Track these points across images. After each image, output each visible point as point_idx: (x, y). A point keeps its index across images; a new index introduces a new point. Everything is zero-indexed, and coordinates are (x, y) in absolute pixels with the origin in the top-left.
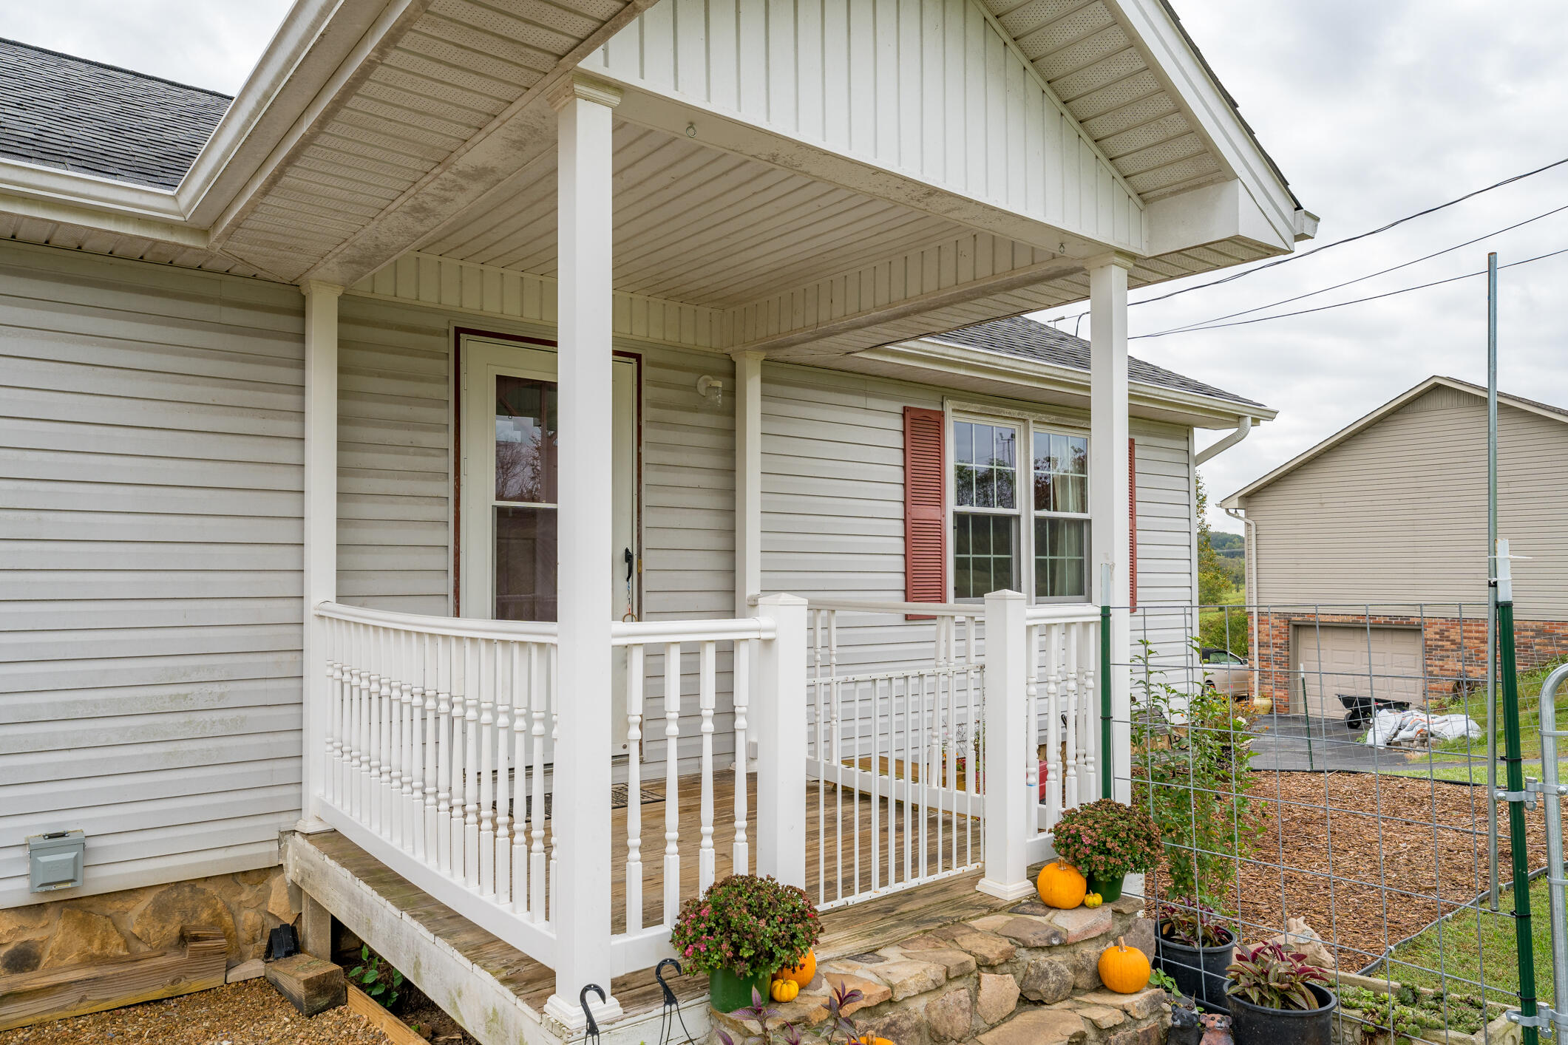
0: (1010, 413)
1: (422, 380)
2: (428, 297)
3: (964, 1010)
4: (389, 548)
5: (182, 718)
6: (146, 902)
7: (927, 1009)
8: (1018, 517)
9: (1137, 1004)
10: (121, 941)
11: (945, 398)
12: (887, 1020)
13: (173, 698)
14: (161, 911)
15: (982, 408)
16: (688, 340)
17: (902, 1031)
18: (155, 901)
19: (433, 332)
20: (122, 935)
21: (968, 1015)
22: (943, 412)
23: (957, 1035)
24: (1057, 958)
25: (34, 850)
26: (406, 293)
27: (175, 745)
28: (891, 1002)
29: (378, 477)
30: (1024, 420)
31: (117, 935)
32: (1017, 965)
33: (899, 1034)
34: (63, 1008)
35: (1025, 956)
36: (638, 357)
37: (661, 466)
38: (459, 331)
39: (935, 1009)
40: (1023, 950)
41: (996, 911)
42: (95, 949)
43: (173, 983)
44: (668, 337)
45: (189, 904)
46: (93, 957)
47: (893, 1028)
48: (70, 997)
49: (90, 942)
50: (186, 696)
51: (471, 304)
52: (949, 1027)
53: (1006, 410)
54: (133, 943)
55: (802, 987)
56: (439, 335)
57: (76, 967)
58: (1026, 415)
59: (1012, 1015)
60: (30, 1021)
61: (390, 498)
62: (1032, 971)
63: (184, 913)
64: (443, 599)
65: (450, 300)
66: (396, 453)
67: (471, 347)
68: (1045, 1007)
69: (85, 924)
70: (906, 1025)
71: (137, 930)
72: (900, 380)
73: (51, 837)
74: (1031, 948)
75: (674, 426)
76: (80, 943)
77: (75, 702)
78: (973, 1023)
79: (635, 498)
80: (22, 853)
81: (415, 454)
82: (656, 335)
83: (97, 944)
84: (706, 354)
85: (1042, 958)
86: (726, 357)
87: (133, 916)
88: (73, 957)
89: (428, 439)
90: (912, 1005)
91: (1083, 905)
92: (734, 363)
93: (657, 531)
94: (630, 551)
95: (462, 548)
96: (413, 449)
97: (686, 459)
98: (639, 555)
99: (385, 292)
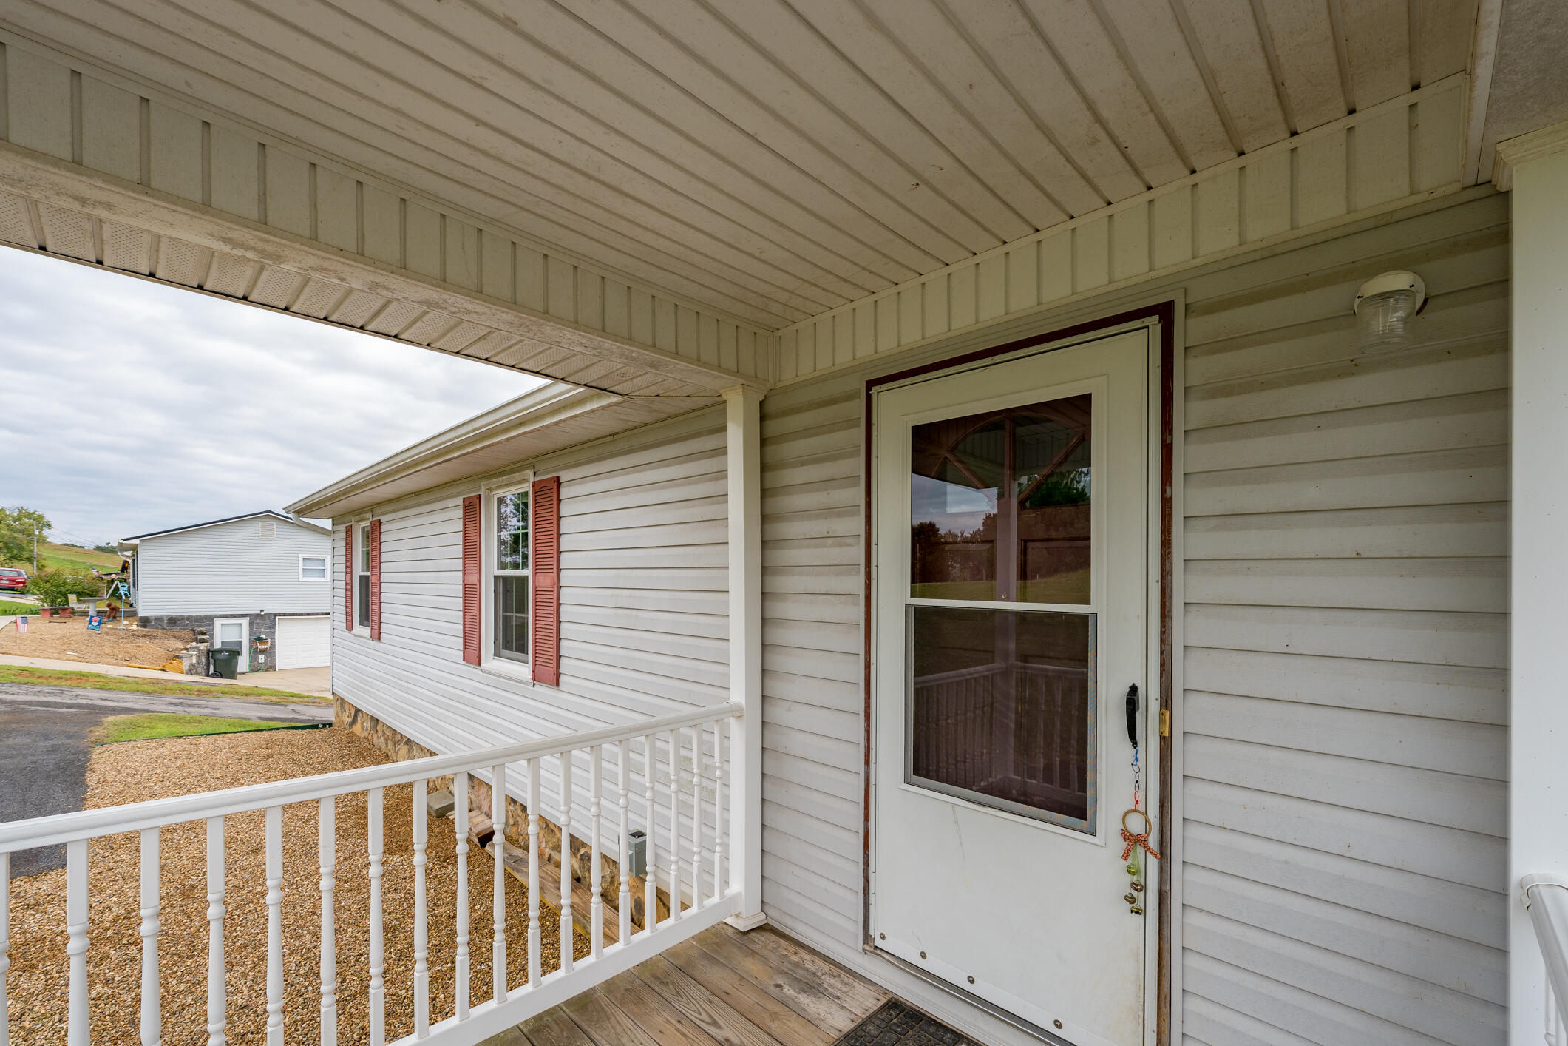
4: (810, 652)
19: (847, 397)
26: (824, 363)
29: (802, 574)
36: (1165, 309)
38: (870, 386)
44: (1255, 234)
51: (887, 344)
56: (853, 398)
61: (808, 596)
66: (815, 546)
67: (885, 399)
73: (635, 834)
79: (1155, 587)
81: (831, 545)
89: (840, 526)
93: (1214, 654)
94: (1141, 691)
95: (873, 660)
96: (830, 541)
97: (1310, 493)
98: (1166, 702)
99: (806, 371)
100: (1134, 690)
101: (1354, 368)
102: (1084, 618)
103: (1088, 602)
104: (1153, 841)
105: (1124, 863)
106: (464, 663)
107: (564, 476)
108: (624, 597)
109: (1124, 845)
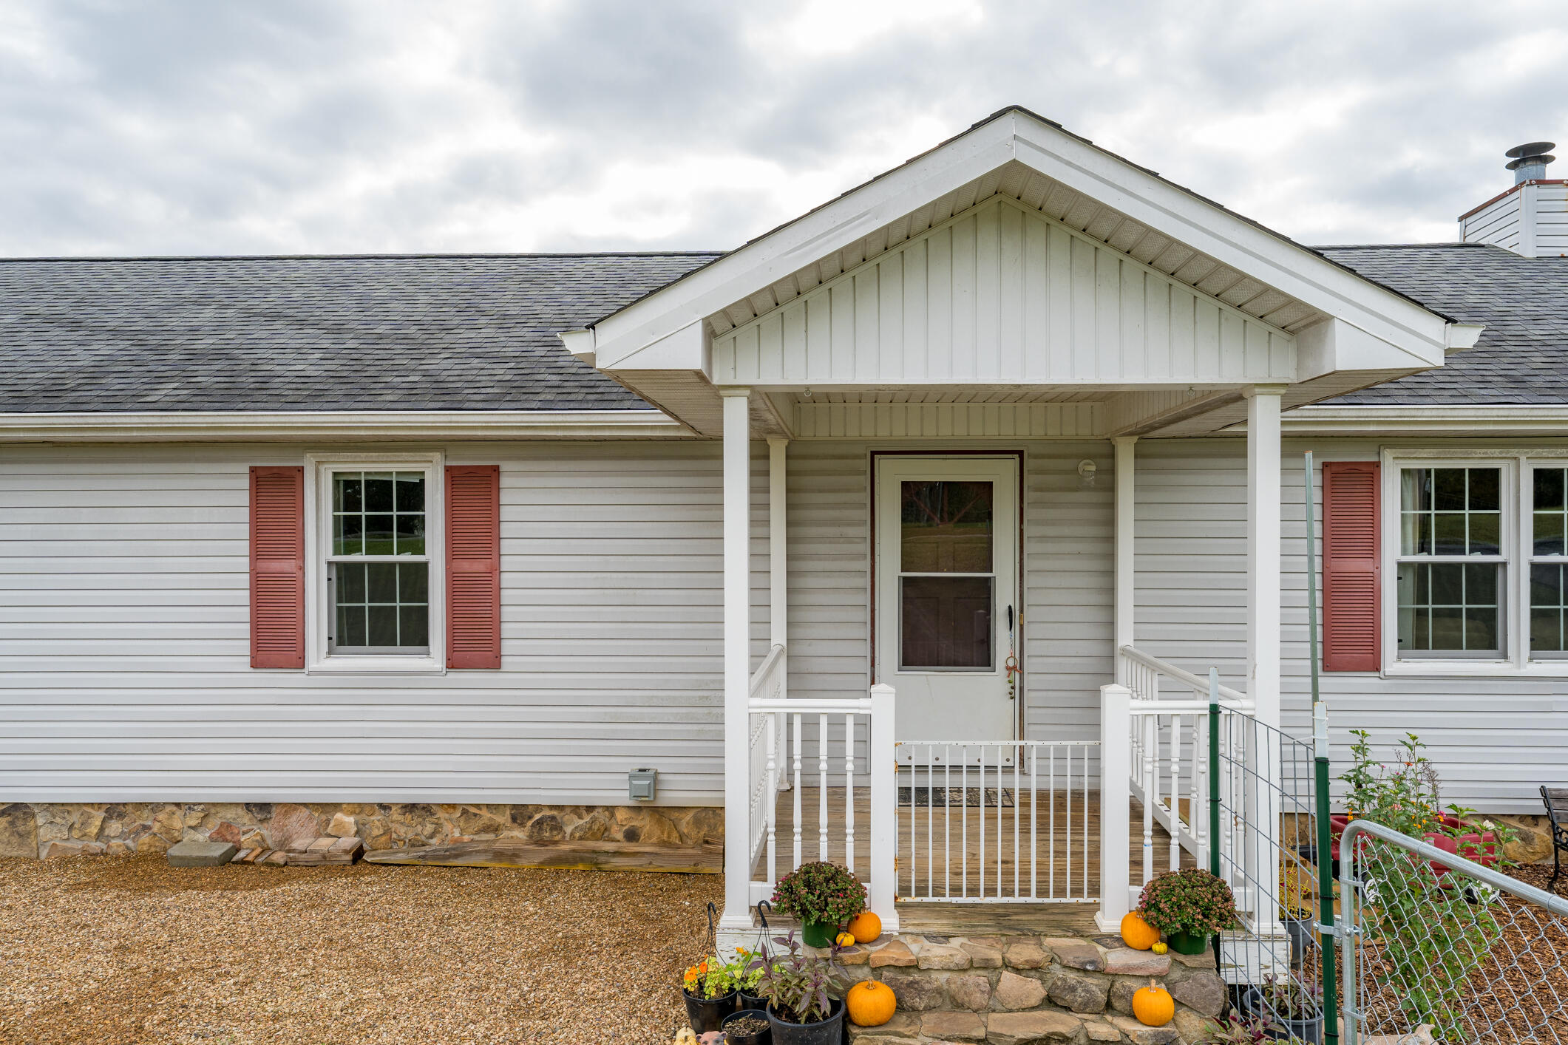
0: (1486, 453)
1: (848, 491)
2: (853, 433)
3: (983, 992)
4: (827, 608)
5: (705, 710)
6: (689, 816)
7: (948, 981)
8: (1504, 564)
9: (1139, 1033)
10: (678, 835)
11: (1382, 448)
12: (911, 979)
13: (701, 698)
14: (697, 822)
15: (1439, 453)
16: (1069, 431)
17: (924, 990)
18: (694, 816)
19: (856, 457)
20: (678, 832)
21: (986, 996)
22: (1380, 462)
23: (974, 1007)
24: (1089, 980)
25: (632, 777)
26: (837, 433)
27: (702, 726)
28: (916, 967)
29: (820, 560)
30: (1515, 458)
31: (675, 832)
32: (1048, 975)
33: (920, 991)
34: (641, 866)
35: (1058, 971)
36: (1021, 453)
37: (1043, 539)
38: (873, 453)
39: (955, 983)
40: (1058, 966)
41: (1082, 936)
42: (665, 837)
43: (695, 865)
44: (1050, 433)
45: (712, 821)
46: (664, 841)
47: (916, 986)
48: (644, 861)
49: (663, 833)
50: (707, 698)
51: (883, 433)
52: (966, 999)
53: (1478, 450)
54: (684, 838)
55: (857, 942)
56: (860, 458)
57: (653, 844)
58: (1514, 452)
59: (1033, 1008)
60: (626, 869)
61: (826, 574)
62: (1059, 983)
63: (709, 826)
64: (863, 642)
65: (868, 433)
66: (830, 543)
67: (883, 464)
68: (1071, 1013)
69: (659, 822)
70: (927, 986)
71: (686, 831)
72: (1316, 437)
73: (640, 770)
74: (1065, 967)
75: (1055, 505)
76: (658, 832)
77: (652, 697)
78: (991, 1003)
79: (1018, 565)
80: (627, 777)
81: (843, 543)
82: (1038, 432)
83: (666, 834)
84: (1086, 441)
85: (1072, 977)
86: (1107, 441)
87: (684, 822)
88: (654, 840)
89: (851, 531)
90: (934, 975)
91: (1150, 949)
92: (1114, 446)
93: (1038, 590)
94: (1013, 608)
95: (877, 607)
96: (842, 540)
97: (1066, 531)
98: (1022, 611)
99: (822, 433)
100: (1010, 607)
101: (1077, 490)
102: (989, 578)
103: (991, 572)
104: (1018, 668)
105: (1008, 679)
106: (252, 670)
107: (505, 466)
108: (616, 579)
109: (1007, 672)
